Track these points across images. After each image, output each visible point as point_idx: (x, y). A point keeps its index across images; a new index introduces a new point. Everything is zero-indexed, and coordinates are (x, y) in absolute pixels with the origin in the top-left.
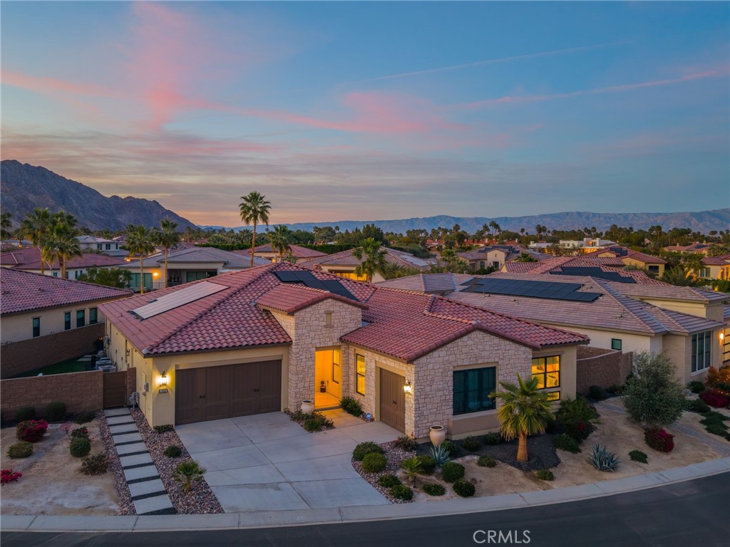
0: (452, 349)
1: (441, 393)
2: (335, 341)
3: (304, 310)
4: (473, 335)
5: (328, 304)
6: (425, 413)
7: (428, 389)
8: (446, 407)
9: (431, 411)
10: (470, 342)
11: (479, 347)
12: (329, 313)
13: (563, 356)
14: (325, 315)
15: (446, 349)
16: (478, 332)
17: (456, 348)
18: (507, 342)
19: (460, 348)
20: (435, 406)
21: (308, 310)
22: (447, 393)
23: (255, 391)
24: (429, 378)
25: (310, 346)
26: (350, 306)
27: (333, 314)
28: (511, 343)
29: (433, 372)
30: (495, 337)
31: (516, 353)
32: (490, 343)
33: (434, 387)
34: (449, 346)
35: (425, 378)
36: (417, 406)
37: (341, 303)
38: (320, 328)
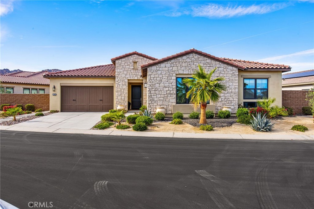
0: (174, 63)
1: (167, 89)
2: (139, 77)
3: (121, 60)
4: (191, 56)
5: (134, 57)
6: (155, 99)
7: (157, 85)
8: (170, 98)
9: (160, 99)
10: (188, 60)
11: (195, 64)
12: (135, 63)
13: (270, 79)
14: (133, 63)
15: (170, 63)
16: (194, 55)
17: (178, 63)
18: (218, 63)
19: (181, 63)
20: (163, 96)
21: (123, 60)
22: (171, 89)
23: (100, 100)
24: (158, 79)
25: (124, 78)
26: (148, 59)
27: (137, 63)
28: (221, 63)
29: (161, 76)
30: (207, 59)
31: (225, 70)
32: (204, 62)
33: (162, 84)
34: (173, 61)
35: (155, 79)
36: (150, 95)
37: (142, 58)
38: (130, 69)
